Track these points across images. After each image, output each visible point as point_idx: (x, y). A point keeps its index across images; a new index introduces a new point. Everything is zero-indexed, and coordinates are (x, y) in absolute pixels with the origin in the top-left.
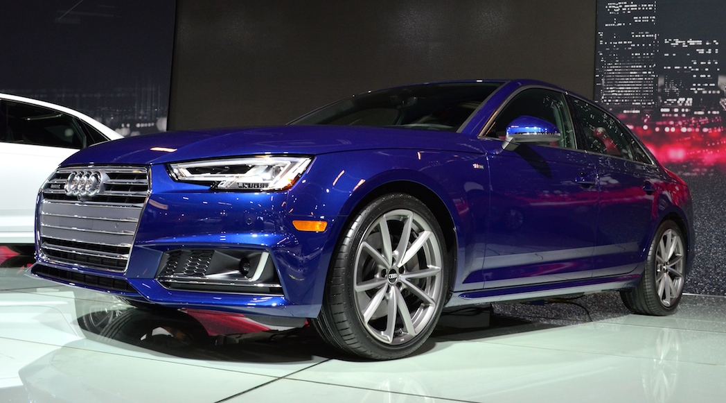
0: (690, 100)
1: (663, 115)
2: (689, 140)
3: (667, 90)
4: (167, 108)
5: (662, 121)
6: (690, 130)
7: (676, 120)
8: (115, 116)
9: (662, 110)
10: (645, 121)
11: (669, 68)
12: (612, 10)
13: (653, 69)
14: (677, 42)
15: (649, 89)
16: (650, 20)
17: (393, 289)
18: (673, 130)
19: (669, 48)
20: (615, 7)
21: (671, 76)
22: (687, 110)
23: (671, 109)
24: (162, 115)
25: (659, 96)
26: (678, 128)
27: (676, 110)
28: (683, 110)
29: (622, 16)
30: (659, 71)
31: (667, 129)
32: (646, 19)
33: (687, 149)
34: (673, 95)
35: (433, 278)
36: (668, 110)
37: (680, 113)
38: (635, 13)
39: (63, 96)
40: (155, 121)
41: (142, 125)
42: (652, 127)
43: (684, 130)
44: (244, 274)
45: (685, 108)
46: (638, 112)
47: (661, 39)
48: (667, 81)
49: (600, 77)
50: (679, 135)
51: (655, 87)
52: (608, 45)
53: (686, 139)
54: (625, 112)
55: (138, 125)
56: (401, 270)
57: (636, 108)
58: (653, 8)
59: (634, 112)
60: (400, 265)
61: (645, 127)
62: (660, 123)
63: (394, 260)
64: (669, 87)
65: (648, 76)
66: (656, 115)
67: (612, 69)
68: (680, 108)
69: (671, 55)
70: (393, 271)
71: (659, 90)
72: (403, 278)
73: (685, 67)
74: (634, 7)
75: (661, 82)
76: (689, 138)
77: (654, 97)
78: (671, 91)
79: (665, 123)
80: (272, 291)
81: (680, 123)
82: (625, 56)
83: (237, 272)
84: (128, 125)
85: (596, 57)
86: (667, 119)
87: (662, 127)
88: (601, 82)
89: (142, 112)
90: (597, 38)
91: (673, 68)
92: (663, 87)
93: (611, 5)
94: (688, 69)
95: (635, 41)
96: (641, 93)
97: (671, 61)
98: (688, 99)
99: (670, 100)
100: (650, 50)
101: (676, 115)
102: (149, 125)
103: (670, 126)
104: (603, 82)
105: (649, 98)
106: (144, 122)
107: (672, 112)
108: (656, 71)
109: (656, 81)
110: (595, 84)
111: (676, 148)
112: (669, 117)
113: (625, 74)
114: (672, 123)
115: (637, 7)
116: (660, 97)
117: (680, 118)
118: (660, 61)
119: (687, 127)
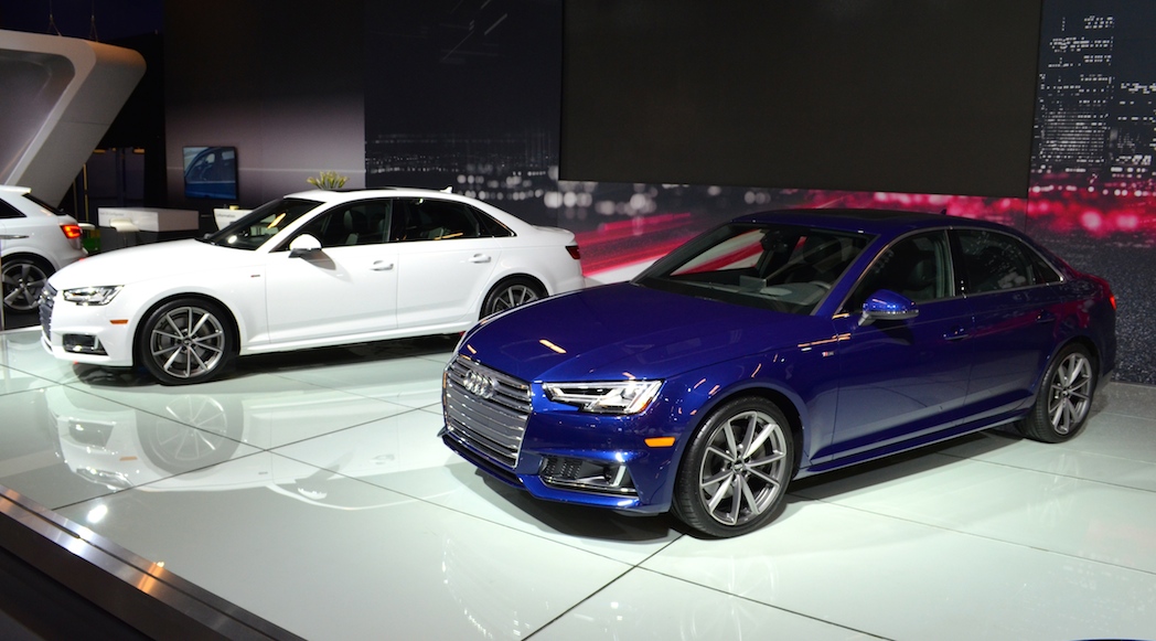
0: (1148, 158)
1: (1114, 175)
2: (1142, 207)
3: (1120, 146)
4: (558, 155)
5: (1112, 182)
6: (1145, 194)
7: (1129, 182)
8: (505, 163)
9: (1113, 169)
10: (1092, 181)
11: (1125, 118)
12: (1058, 47)
13: (1104, 120)
14: (1137, 87)
15: (1098, 144)
16: (1104, 60)
17: (738, 476)
18: (1125, 193)
19: (1126, 95)
20: (1061, 44)
21: (1126, 129)
22: (1143, 170)
23: (1125, 168)
24: (554, 164)
25: (1110, 152)
26: (1131, 191)
27: (1130, 170)
28: (1139, 170)
29: (1069, 55)
30: (1111, 122)
31: (1117, 192)
32: (1099, 59)
33: (1141, 216)
34: (1127, 152)
35: (779, 462)
36: (1120, 169)
37: (1134, 173)
38: (1086, 51)
39: (454, 141)
40: (547, 170)
41: (534, 174)
42: (1099, 188)
43: (1138, 193)
44: (607, 479)
45: (1142, 167)
46: (1083, 170)
47: (1117, 83)
48: (1121, 135)
49: (1040, 129)
50: (1131, 198)
51: (1106, 142)
52: (1051, 90)
53: (1140, 204)
54: (1067, 170)
55: (530, 174)
56: (747, 460)
57: (1082, 166)
58: (1109, 44)
59: (1078, 170)
60: (745, 457)
61: (1091, 189)
62: (1109, 185)
63: (739, 453)
64: (1122, 142)
65: (1097, 128)
66: (1105, 175)
67: (1055, 119)
68: (1135, 168)
69: (1128, 103)
70: (738, 462)
71: (1111, 145)
72: (748, 466)
73: (1145, 119)
74: (1085, 43)
75: (1113, 135)
76: (1144, 203)
77: (1104, 152)
78: (1126, 147)
79: (1115, 184)
80: (629, 494)
81: (1134, 185)
82: (1071, 104)
83: (602, 478)
84: (520, 173)
85: (1036, 104)
86: (1119, 180)
87: (1112, 190)
88: (1040, 135)
89: (533, 160)
90: (1038, 81)
91: (1129, 119)
92: (1115, 142)
93: (1057, 42)
94: (1148, 121)
95: (1084, 85)
96: (1089, 148)
97: (1127, 111)
98: (1146, 157)
99: (1123, 157)
100: (1101, 97)
101: (1130, 176)
102: (541, 173)
103: (1122, 189)
104: (1043, 135)
105: (1097, 155)
106: (536, 170)
107: (1125, 172)
108: (1108, 122)
109: (1107, 134)
110: (1033, 137)
111: (1126, 213)
112: (1120, 178)
113: (1070, 125)
114: (1124, 185)
115: (1090, 44)
116: (1111, 154)
117: (1135, 179)
118: (1114, 110)
119: (1142, 190)
